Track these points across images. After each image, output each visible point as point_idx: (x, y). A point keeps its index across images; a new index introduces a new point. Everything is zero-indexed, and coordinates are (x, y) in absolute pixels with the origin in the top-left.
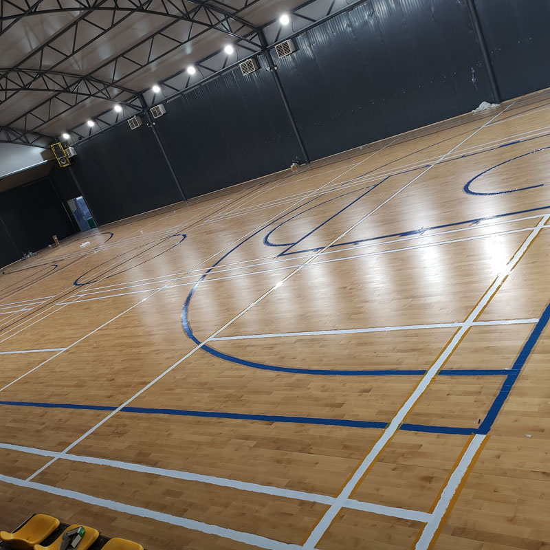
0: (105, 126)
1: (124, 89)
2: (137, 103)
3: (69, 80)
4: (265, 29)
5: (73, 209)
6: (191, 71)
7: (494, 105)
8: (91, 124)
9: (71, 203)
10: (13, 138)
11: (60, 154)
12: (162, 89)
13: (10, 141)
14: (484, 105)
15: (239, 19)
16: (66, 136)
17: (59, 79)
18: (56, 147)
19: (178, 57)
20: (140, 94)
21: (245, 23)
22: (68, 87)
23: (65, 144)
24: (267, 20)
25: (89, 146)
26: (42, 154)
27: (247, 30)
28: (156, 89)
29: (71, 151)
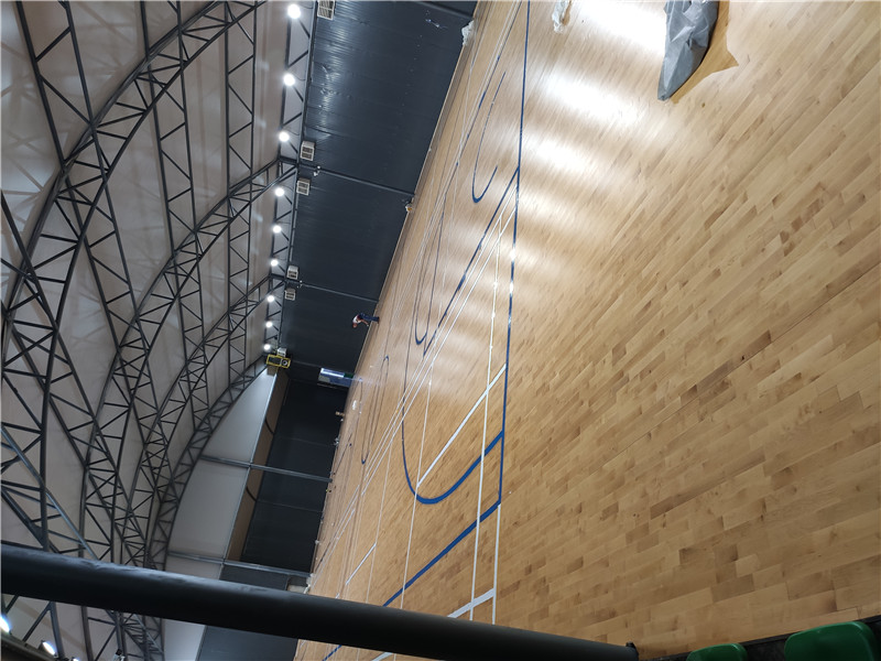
0: (279, 316)
1: (259, 286)
2: (276, 282)
3: (223, 325)
4: (282, 154)
5: (328, 380)
6: (277, 229)
7: (471, 24)
8: (269, 325)
9: (321, 379)
10: (241, 387)
11: (277, 361)
12: (278, 258)
13: (243, 391)
14: (465, 31)
15: (259, 172)
16: (267, 347)
17: (217, 333)
18: (271, 360)
19: (259, 233)
20: (271, 276)
21: (266, 168)
22: (229, 330)
23: (273, 352)
24: (276, 150)
25: (287, 336)
26: (268, 373)
27: (273, 171)
28: (274, 263)
29: (282, 352)
